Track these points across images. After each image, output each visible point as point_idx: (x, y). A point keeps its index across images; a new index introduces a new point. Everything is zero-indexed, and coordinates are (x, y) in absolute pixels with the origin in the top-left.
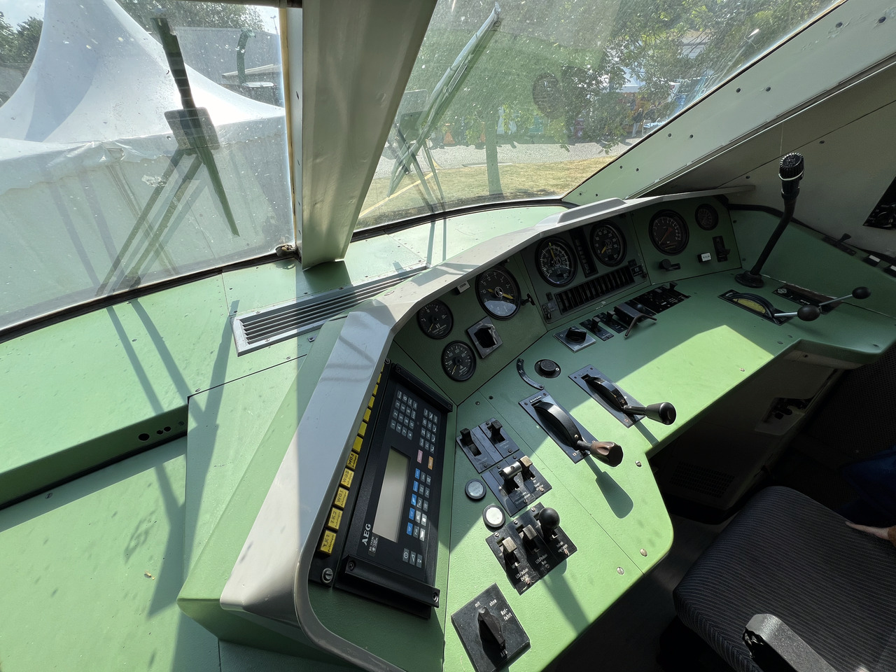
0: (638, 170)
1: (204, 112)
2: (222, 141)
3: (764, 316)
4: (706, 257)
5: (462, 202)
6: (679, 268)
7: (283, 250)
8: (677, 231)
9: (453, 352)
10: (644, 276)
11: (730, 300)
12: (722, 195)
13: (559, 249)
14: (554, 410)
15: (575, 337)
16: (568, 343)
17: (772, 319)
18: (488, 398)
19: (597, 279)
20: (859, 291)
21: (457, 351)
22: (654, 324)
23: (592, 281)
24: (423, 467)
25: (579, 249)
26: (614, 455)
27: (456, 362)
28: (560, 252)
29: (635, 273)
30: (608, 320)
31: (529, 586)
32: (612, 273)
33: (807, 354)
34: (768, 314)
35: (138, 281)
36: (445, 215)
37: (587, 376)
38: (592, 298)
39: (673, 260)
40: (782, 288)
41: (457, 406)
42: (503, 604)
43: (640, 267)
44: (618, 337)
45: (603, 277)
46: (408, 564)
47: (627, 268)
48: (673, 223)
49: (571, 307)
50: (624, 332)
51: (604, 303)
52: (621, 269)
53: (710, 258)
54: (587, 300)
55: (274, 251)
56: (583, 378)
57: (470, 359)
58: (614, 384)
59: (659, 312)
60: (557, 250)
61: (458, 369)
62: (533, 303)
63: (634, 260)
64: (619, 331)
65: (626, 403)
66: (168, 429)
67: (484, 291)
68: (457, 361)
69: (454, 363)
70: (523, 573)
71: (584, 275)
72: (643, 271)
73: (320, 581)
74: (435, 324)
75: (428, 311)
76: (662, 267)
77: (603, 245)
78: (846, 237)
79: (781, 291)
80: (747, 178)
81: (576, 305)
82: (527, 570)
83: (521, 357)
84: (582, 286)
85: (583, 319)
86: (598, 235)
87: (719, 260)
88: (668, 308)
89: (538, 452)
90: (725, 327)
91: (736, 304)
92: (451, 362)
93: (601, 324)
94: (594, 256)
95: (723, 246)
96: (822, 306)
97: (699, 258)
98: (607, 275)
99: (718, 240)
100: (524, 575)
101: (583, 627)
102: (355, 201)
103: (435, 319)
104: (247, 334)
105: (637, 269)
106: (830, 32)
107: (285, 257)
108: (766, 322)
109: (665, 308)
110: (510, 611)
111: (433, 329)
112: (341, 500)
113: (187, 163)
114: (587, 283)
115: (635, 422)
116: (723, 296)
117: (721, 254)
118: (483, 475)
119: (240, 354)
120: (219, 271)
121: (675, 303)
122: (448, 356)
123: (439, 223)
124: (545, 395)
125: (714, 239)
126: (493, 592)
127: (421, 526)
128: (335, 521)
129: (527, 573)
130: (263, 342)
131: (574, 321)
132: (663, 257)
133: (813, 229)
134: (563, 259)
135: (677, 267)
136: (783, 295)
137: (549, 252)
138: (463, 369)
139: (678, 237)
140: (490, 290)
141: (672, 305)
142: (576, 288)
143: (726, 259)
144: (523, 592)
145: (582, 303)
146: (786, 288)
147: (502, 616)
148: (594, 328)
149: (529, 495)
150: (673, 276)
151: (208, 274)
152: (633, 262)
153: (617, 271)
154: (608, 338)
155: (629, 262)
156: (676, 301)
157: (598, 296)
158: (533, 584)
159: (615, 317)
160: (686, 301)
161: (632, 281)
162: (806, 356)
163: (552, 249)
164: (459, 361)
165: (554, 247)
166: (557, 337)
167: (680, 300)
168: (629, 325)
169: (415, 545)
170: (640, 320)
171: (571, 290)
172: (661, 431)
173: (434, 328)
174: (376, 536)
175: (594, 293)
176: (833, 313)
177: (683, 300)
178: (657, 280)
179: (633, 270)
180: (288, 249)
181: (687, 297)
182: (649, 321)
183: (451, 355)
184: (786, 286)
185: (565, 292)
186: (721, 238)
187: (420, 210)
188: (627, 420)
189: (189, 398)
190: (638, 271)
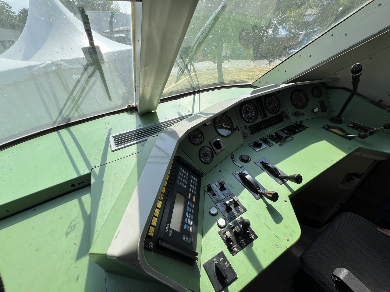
0: (286, 71)
1: (98, 47)
2: (105, 60)
3: (343, 136)
4: (316, 110)
5: (207, 86)
6: (304, 115)
7: (130, 107)
8: (303, 98)
9: (204, 151)
10: (288, 118)
11: (327, 129)
12: (324, 82)
13: (250, 106)
14: (248, 177)
15: (257, 145)
16: (254, 147)
17: (346, 138)
18: (219, 171)
19: (267, 120)
20: (387, 125)
22: (292, 139)
23: (265, 121)
24: (191, 200)
25: (259, 106)
26: (275, 197)
27: (205, 155)
28: (251, 108)
29: (284, 117)
30: (272, 137)
31: (237, 252)
32: (274, 117)
33: (362, 153)
34: (344, 135)
35: (70, 120)
36: (200, 92)
37: (262, 162)
38: (265, 128)
39: (301, 111)
40: (350, 124)
41: (205, 175)
42: (225, 260)
43: (286, 114)
44: (277, 145)
45: (269, 119)
46: (185, 241)
47: (280, 115)
48: (301, 95)
49: (255, 132)
50: (279, 143)
51: (270, 130)
52: (278, 115)
53: (318, 111)
54: (263, 129)
55: (126, 107)
56: (261, 163)
57: (211, 154)
58: (274, 166)
59: (294, 134)
60: (249, 107)
61: (206, 159)
62: (239, 130)
63: (284, 111)
64: (277, 143)
65: (280, 174)
66: (83, 182)
67: (217, 125)
70: (234, 247)
71: (261, 118)
72: (287, 116)
73: (148, 247)
74: (196, 139)
75: (193, 133)
76: (296, 114)
77: (270, 104)
78: (381, 101)
79: (350, 125)
80: (336, 74)
81: (258, 131)
82: (236, 245)
83: (233, 154)
84: (260, 123)
85: (261, 137)
86: (267, 100)
87: (322, 111)
88: (299, 132)
89: (241, 195)
90: (324, 141)
91: (330, 131)
92: (203, 156)
93: (268, 140)
94: (266, 109)
95: (324, 105)
96: (369, 132)
97: (313, 110)
98: (272, 118)
100: (235, 248)
101: (260, 270)
102: (161, 85)
103: (196, 137)
104: (115, 143)
105: (285, 115)
106: (375, 9)
107: (131, 110)
108: (343, 139)
109: (298, 132)
110: (228, 263)
111: (195, 141)
112: (157, 214)
113: (90, 69)
114: (263, 121)
115: (284, 183)
116: (324, 127)
117: (323, 108)
118: (217, 204)
119: (113, 151)
120: (103, 116)
121: (302, 130)
122: (201, 153)
123: (197, 95)
124: (244, 170)
125: (320, 102)
126: (221, 255)
127: (190, 226)
128: (154, 222)
129: (236, 247)
130: (122, 146)
131: (257, 138)
132: (297, 110)
133: (366, 98)
134: (252, 111)
135: (303, 114)
136: (351, 127)
137: (246, 107)
138: (208, 159)
139: (304, 101)
140: (220, 124)
141: (301, 131)
142: (258, 123)
143: (325, 111)
144: (234, 255)
145: (260, 130)
146: (353, 124)
147: (225, 265)
148: (266, 141)
149: (237, 213)
150: (301, 118)
151: (98, 117)
152: (283, 112)
153: (276, 116)
154: (272, 146)
155: (281, 112)
156: (302, 129)
157: (267, 127)
158: (239, 251)
159: (275, 136)
160: (307, 130)
161: (283, 120)
162: (362, 154)
163: (247, 106)
165: (248, 105)
166: (249, 145)
167: (304, 129)
168: (281, 140)
169: (188, 233)
170: (286, 138)
171: (255, 124)
172: (296, 187)
174: (171, 229)
175: (266, 126)
176: (374, 135)
177: (305, 129)
178: (294, 120)
179: (283, 116)
180: (132, 106)
181: (307, 128)
182: (290, 138)
184: (353, 123)
185: (253, 125)
186: (323, 101)
187: (189, 89)
188: (280, 182)
189: (91, 169)
190: (285, 116)
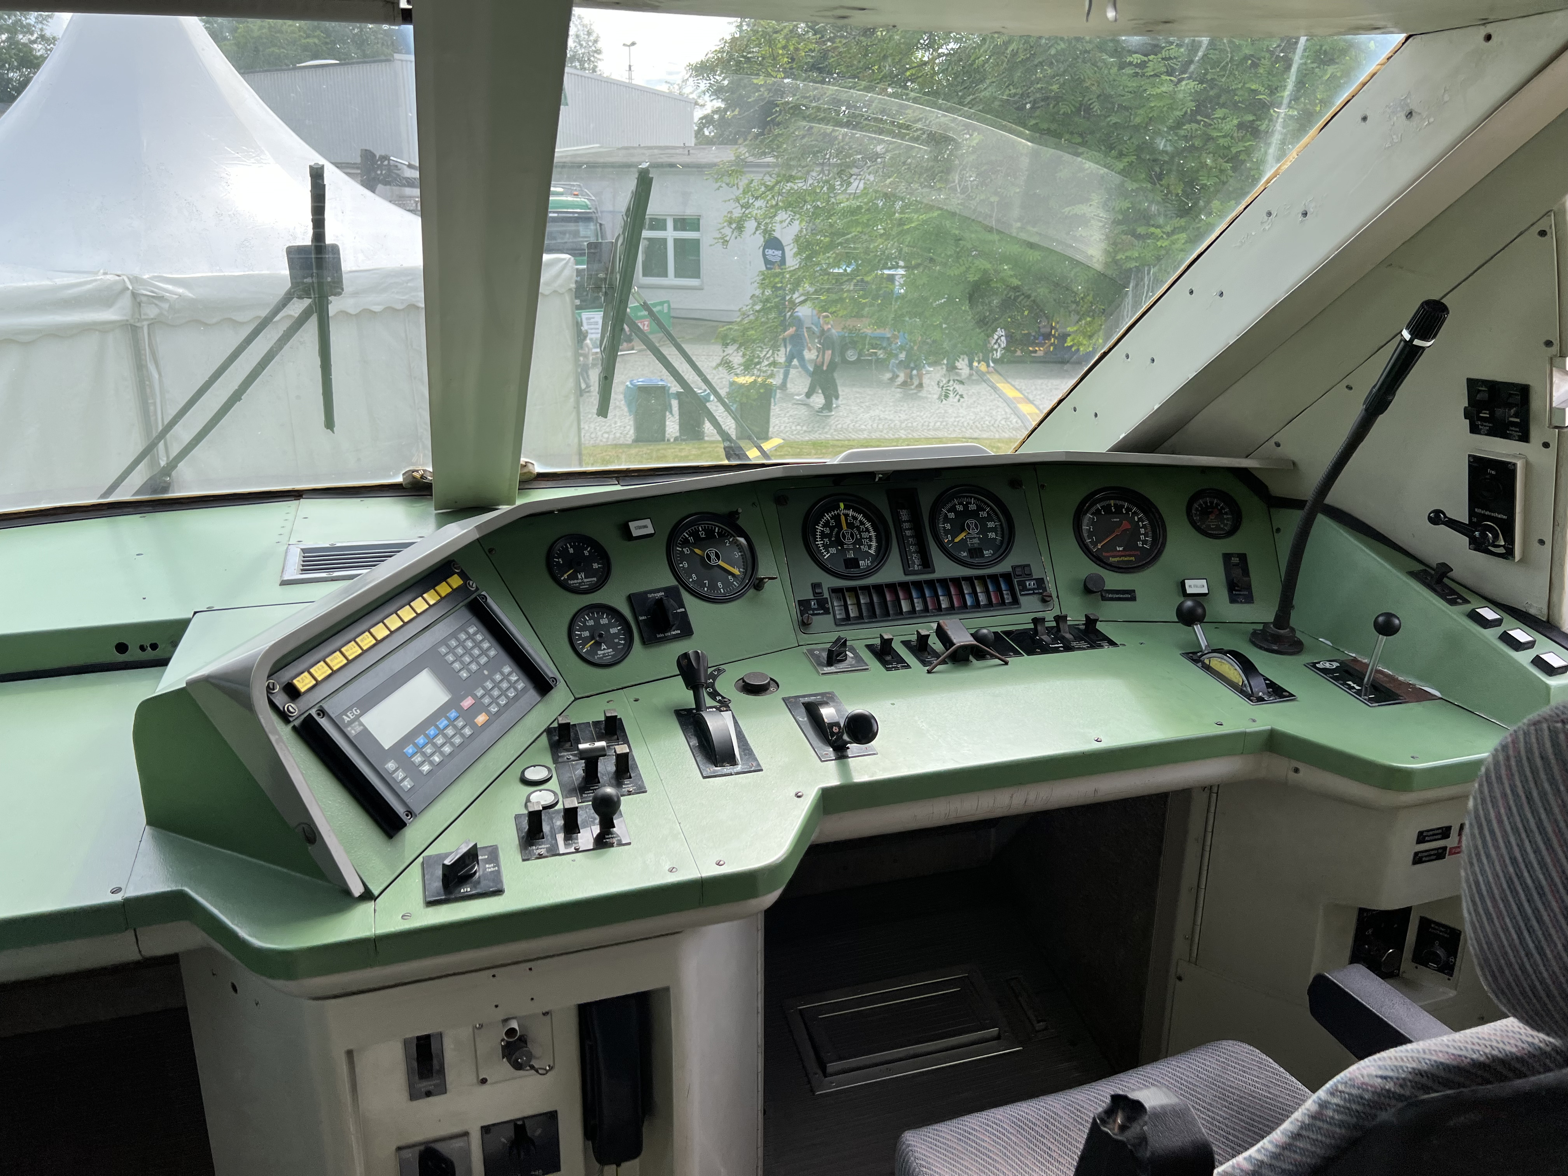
3: (1240, 690)
4: (1196, 587)
6: (1133, 599)
8: (1142, 531)
9: (596, 621)
10: (1048, 599)
11: (1198, 660)
13: (860, 517)
16: (818, 662)
17: (1250, 695)
18: (631, 699)
19: (931, 582)
21: (604, 621)
22: (1003, 670)
23: (918, 583)
24: (469, 715)
25: (906, 525)
27: (596, 635)
28: (862, 523)
29: (1024, 588)
31: (543, 857)
32: (969, 579)
34: (1245, 686)
38: (914, 613)
39: (1114, 581)
40: (1333, 661)
41: (576, 699)
42: (493, 856)
43: (1040, 582)
44: (917, 670)
45: (944, 581)
46: (390, 774)
47: (1006, 576)
50: (933, 667)
51: (934, 625)
52: (994, 575)
53: (1207, 591)
54: (901, 614)
55: (399, 479)
56: (805, 704)
57: (624, 639)
59: (1030, 652)
60: (854, 518)
61: (597, 647)
63: (1027, 567)
64: (926, 664)
67: (687, 550)
68: (598, 638)
69: (592, 637)
70: (540, 847)
71: (902, 571)
72: (1046, 591)
73: (281, 709)
75: (571, 551)
76: (1090, 590)
77: (961, 527)
78: (1445, 567)
79: (1325, 665)
80: (1278, 445)
81: (874, 616)
82: (548, 844)
83: (724, 667)
84: (892, 586)
87: (1230, 598)
88: (1058, 652)
91: (1207, 668)
92: (585, 633)
93: (896, 647)
94: (933, 543)
95: (1248, 574)
97: (1180, 585)
98: (957, 580)
99: (1235, 560)
103: (580, 565)
104: (303, 566)
105: (1031, 584)
107: (412, 490)
109: (1056, 650)
110: (498, 865)
111: (571, 577)
112: (334, 662)
114: (906, 584)
116: (1189, 654)
117: (1241, 588)
119: (284, 584)
120: (298, 495)
121: (1080, 649)
122: (584, 623)
125: (1227, 557)
126: (489, 850)
127: (428, 760)
128: (320, 672)
132: (1096, 572)
134: (865, 535)
135: (1129, 596)
136: (1325, 671)
137: (837, 518)
138: (605, 652)
139: (1145, 542)
140: (699, 550)
141: (1068, 648)
142: (880, 587)
143: (1249, 599)
144: (528, 860)
145: (887, 616)
146: (1342, 663)
147: (485, 868)
148: (885, 653)
150: (1104, 608)
152: (1024, 570)
153: (981, 578)
154: (899, 669)
155: (1015, 567)
156: (1086, 646)
157: (926, 612)
158: (549, 857)
159: (935, 645)
160: (1106, 651)
162: (1297, 770)
163: (846, 515)
164: (601, 636)
165: (850, 512)
166: (809, 654)
167: (1096, 647)
168: (943, 655)
171: (866, 589)
173: (573, 577)
174: (361, 724)
175: (920, 606)
177: (1101, 646)
179: (1022, 583)
180: (422, 477)
181: (1112, 643)
183: (591, 623)
184: (1347, 661)
185: (854, 590)
186: (1243, 557)
188: (832, 755)
189: (195, 613)
190: (1032, 586)
